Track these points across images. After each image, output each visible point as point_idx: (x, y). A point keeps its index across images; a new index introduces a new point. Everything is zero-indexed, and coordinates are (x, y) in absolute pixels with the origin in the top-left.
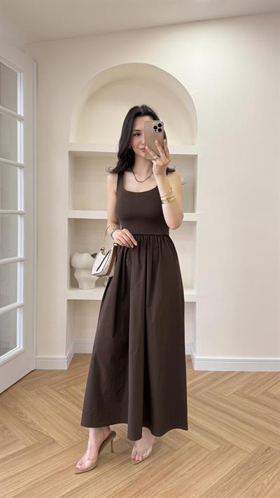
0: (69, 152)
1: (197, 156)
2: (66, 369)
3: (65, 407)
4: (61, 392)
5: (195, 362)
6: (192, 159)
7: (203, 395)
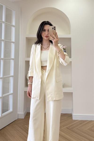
0: (26, 37)
1: (71, 38)
4: (21, 127)
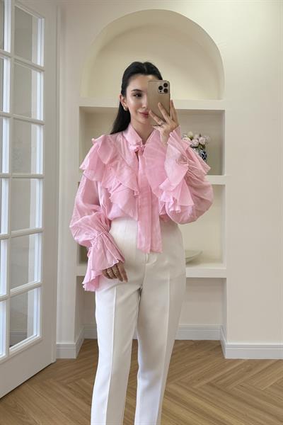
1: (224, 111)
2: (75, 358)
3: (74, 404)
4: (69, 385)
5: (226, 349)
6: (218, 115)
7: (235, 389)
